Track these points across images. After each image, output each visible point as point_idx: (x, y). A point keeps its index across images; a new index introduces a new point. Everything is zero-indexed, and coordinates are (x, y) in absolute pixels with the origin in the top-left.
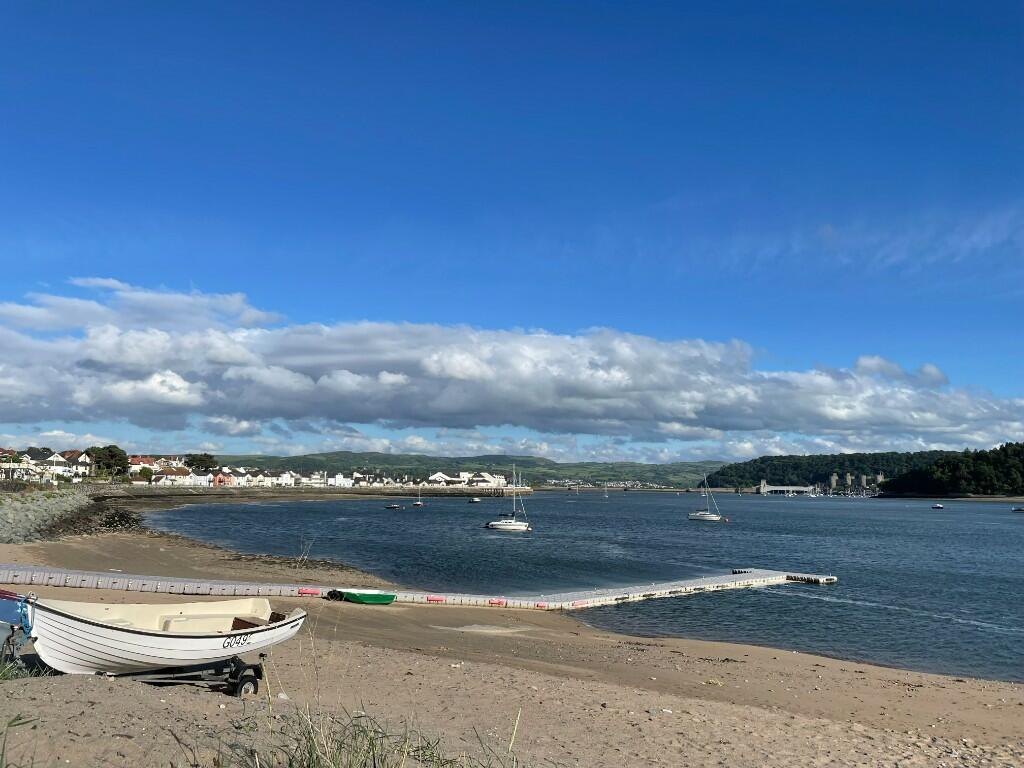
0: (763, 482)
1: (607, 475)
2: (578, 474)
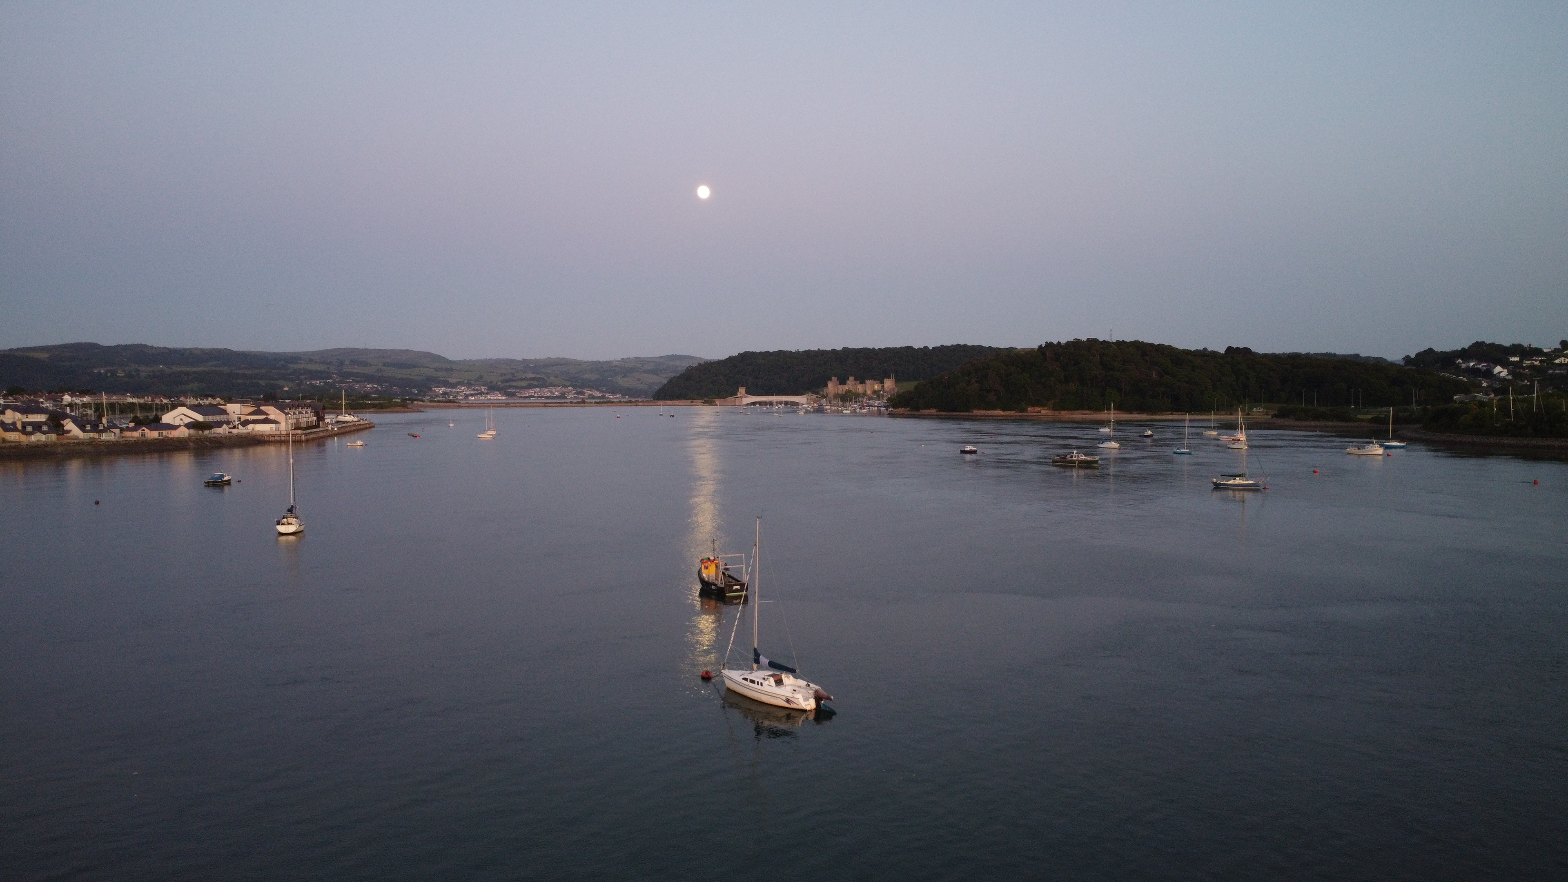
0: (742, 390)
1: (525, 379)
2: (481, 377)
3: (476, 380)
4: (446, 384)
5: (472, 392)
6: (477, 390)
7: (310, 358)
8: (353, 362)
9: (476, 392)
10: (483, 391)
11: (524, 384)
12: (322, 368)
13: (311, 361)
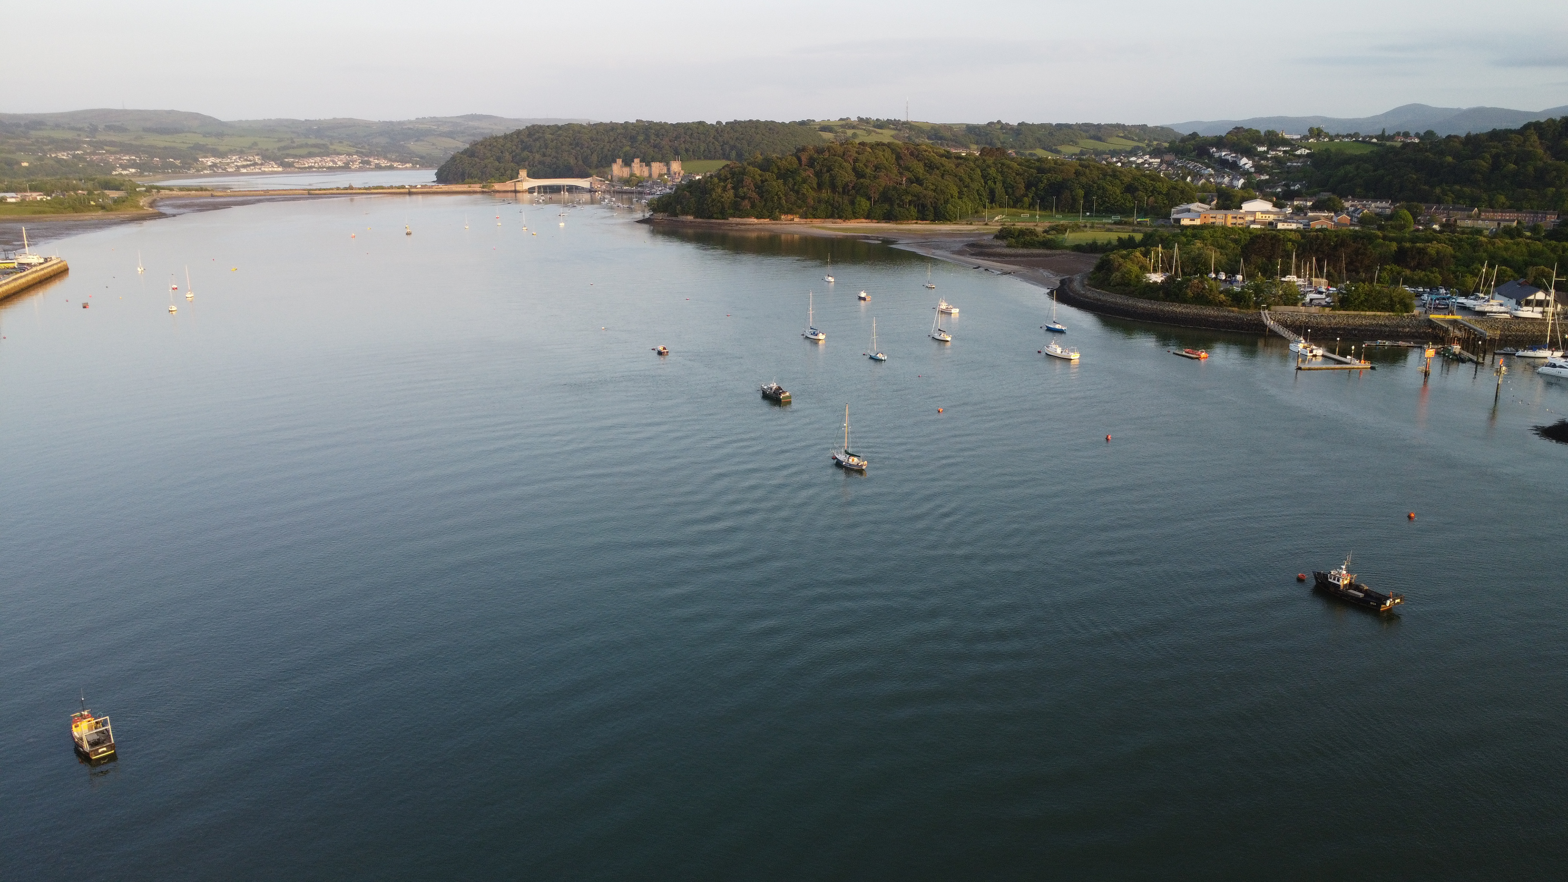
0: (523, 173)
2: (255, 144)
3: (250, 148)
4: (215, 153)
5: (245, 163)
6: (250, 161)
7: (59, 122)
8: (109, 128)
9: (249, 163)
10: (257, 161)
11: (304, 151)
12: (70, 135)
13: (57, 126)
